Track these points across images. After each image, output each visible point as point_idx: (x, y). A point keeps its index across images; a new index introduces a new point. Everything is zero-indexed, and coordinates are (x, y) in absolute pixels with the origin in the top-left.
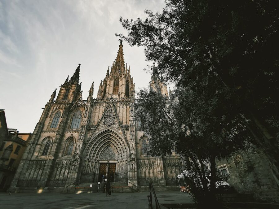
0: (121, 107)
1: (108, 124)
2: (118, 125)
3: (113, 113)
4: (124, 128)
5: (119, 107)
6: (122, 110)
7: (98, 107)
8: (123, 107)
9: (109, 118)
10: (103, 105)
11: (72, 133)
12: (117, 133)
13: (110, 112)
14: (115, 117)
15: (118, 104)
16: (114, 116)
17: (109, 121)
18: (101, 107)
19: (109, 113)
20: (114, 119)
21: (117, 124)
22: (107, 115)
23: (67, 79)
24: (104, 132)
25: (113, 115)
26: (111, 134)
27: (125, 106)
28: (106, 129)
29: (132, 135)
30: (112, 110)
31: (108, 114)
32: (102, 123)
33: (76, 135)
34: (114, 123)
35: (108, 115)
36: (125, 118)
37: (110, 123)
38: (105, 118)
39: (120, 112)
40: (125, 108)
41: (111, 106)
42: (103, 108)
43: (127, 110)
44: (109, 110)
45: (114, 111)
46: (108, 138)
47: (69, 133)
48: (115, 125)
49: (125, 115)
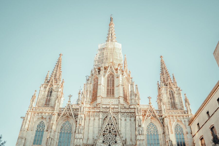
0: (123, 119)
1: (109, 143)
2: (121, 144)
3: (114, 129)
5: (121, 120)
6: (124, 124)
8: (125, 120)
10: (99, 116)
13: (110, 128)
14: (118, 134)
15: (119, 116)
16: (115, 132)
17: (110, 139)
18: (97, 119)
19: (108, 128)
20: (116, 136)
22: (106, 131)
25: (114, 131)
27: (128, 119)
30: (112, 124)
31: (107, 129)
32: (101, 141)
34: (116, 142)
35: (108, 131)
36: (129, 135)
37: (111, 141)
38: (104, 135)
39: (122, 126)
40: (129, 122)
41: (110, 119)
42: (99, 120)
43: (132, 124)
44: (108, 124)
45: (115, 125)
48: (118, 145)
49: (129, 131)
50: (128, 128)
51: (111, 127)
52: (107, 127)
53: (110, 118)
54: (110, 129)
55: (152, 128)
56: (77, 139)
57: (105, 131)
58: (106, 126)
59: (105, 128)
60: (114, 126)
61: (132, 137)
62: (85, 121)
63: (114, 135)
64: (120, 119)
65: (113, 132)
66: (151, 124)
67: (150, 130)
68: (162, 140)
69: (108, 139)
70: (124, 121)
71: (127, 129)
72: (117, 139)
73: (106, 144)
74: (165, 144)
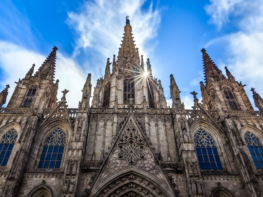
0: (153, 124)
1: (130, 159)
2: (153, 160)
3: (138, 136)
4: (169, 169)
5: (149, 125)
6: (155, 131)
7: (101, 124)
8: (157, 125)
9: (130, 146)
10: (112, 120)
11: (44, 179)
12: (152, 178)
13: (131, 134)
14: (145, 144)
15: (146, 119)
16: (140, 141)
17: (131, 152)
18: (109, 123)
19: (129, 136)
20: (142, 147)
21: (150, 160)
22: (124, 139)
23: (32, 70)
24: (121, 178)
25: (138, 139)
26: (137, 181)
27: (161, 123)
28: (126, 171)
29: (196, 183)
30: (134, 130)
31: (126, 137)
32: (115, 156)
33: (54, 184)
34: (143, 157)
35: (128, 139)
36: (165, 148)
37: (134, 156)
38: (122, 146)
39: (151, 134)
40: (163, 128)
41: (131, 122)
42: (112, 125)
43: (168, 131)
44: (128, 129)
45: (140, 131)
46: (129, 192)
47: (36, 177)
48: (147, 162)
49: (165, 141)
50: (162, 137)
51: (133, 133)
52: (127, 133)
53: (131, 120)
54: (131, 136)
55: (204, 138)
56: (73, 150)
57: (122, 139)
58: (125, 132)
59: (124, 135)
60: (137, 132)
61: (170, 150)
63: (139, 147)
64: (147, 123)
65: (137, 141)
66: (200, 132)
67: (200, 140)
68: (225, 155)
69: (129, 151)
70: (155, 127)
71: (161, 139)
72: (145, 151)
73: (125, 160)
74: (233, 161)
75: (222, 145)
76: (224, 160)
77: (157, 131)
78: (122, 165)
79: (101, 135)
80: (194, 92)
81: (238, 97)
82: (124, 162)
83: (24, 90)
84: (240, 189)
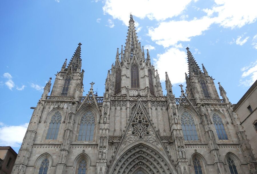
0: (154, 108)
1: (139, 134)
2: (154, 135)
3: (144, 118)
4: (165, 141)
5: (152, 109)
6: (155, 114)
7: (118, 108)
8: (156, 109)
9: (139, 125)
10: (126, 105)
11: (84, 149)
12: (154, 148)
13: (140, 117)
14: (149, 124)
15: (149, 104)
17: (140, 130)
18: (124, 108)
20: (147, 126)
22: (135, 120)
23: (65, 64)
24: (134, 148)
25: (145, 120)
26: (144, 150)
27: (159, 108)
28: (137, 143)
29: (182, 152)
30: (142, 113)
31: (137, 119)
32: (130, 132)
33: (91, 152)
34: (148, 133)
35: (138, 120)
36: (162, 126)
37: (142, 133)
38: (134, 125)
39: (153, 116)
40: (161, 111)
41: (139, 108)
42: (126, 109)
43: (164, 113)
44: (138, 113)
45: (146, 114)
46: (139, 157)
47: (78, 148)
48: (151, 136)
49: (162, 121)
50: (160, 117)
51: (141, 116)
52: (137, 116)
53: (139, 106)
54: (140, 118)
56: (103, 130)
57: (134, 121)
58: (135, 115)
59: (135, 117)
60: (144, 115)
61: (165, 127)
62: (111, 111)
64: (150, 108)
65: (144, 122)
68: (200, 130)
69: (139, 129)
70: (155, 111)
71: (159, 119)
72: (149, 129)
73: (136, 135)
74: (205, 135)
75: (198, 124)
76: (199, 134)
77: (157, 114)
78: (135, 139)
79: (118, 117)
80: (181, 85)
81: (210, 87)
82: (136, 137)
83: (61, 81)
84: (208, 153)
